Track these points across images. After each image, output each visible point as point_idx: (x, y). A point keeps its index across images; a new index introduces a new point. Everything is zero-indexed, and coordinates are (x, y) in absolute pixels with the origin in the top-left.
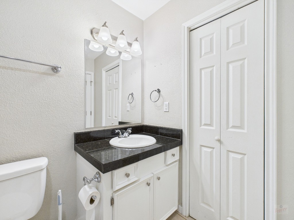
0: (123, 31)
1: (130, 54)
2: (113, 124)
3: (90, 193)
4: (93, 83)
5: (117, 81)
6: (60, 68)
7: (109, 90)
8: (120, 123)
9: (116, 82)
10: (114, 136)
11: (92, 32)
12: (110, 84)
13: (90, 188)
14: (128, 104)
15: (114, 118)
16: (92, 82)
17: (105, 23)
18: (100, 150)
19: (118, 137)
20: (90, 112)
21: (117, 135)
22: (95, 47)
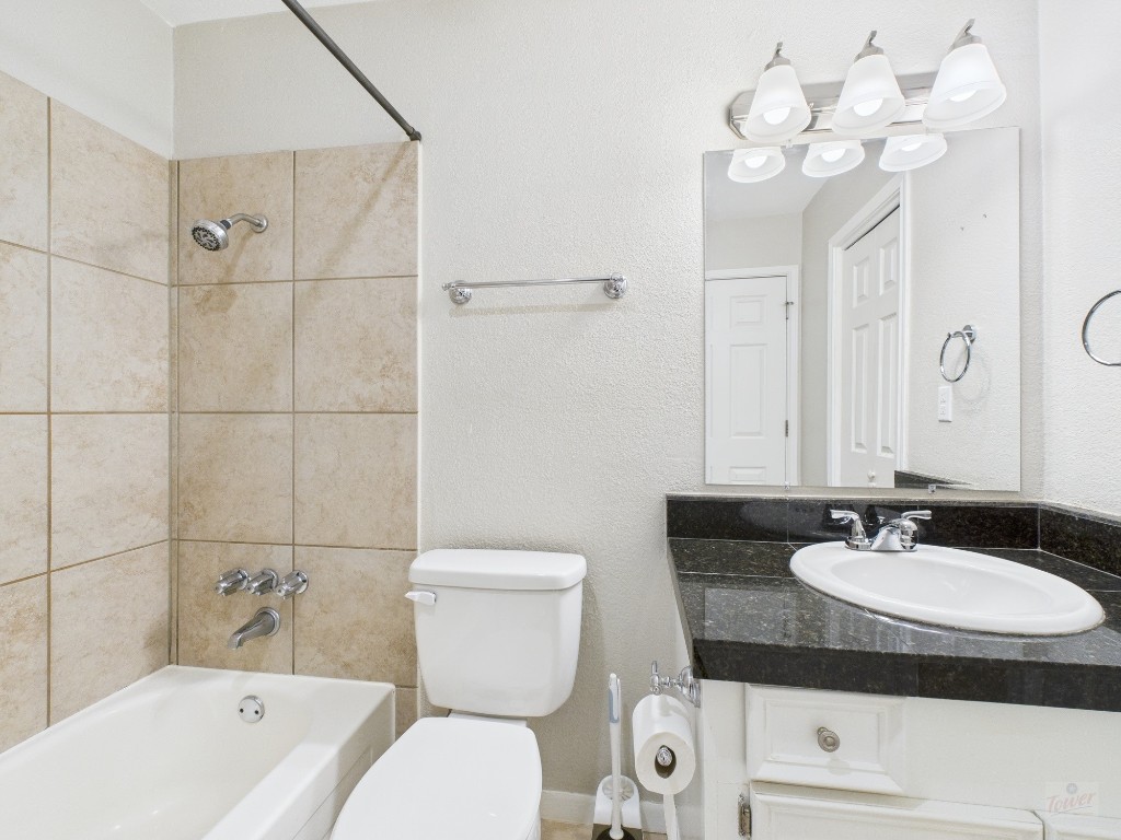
0: (873, 34)
1: (928, 131)
2: (872, 479)
3: (658, 730)
4: (794, 311)
5: (893, 277)
6: (621, 280)
7: (856, 329)
8: (903, 480)
9: (888, 283)
10: (829, 535)
11: (730, 118)
12: (861, 297)
13: (665, 710)
14: (946, 388)
15: (879, 453)
16: (790, 306)
17: (778, 51)
18: (730, 578)
19: (848, 543)
20: (784, 424)
21: (842, 532)
22: (753, 164)
